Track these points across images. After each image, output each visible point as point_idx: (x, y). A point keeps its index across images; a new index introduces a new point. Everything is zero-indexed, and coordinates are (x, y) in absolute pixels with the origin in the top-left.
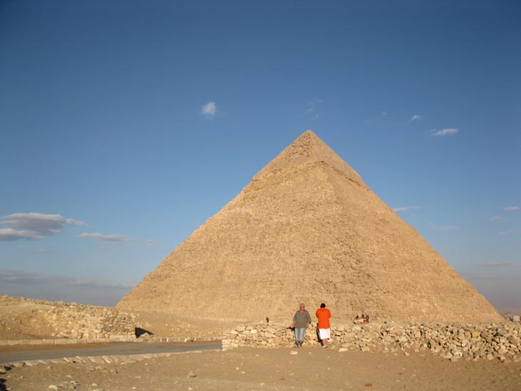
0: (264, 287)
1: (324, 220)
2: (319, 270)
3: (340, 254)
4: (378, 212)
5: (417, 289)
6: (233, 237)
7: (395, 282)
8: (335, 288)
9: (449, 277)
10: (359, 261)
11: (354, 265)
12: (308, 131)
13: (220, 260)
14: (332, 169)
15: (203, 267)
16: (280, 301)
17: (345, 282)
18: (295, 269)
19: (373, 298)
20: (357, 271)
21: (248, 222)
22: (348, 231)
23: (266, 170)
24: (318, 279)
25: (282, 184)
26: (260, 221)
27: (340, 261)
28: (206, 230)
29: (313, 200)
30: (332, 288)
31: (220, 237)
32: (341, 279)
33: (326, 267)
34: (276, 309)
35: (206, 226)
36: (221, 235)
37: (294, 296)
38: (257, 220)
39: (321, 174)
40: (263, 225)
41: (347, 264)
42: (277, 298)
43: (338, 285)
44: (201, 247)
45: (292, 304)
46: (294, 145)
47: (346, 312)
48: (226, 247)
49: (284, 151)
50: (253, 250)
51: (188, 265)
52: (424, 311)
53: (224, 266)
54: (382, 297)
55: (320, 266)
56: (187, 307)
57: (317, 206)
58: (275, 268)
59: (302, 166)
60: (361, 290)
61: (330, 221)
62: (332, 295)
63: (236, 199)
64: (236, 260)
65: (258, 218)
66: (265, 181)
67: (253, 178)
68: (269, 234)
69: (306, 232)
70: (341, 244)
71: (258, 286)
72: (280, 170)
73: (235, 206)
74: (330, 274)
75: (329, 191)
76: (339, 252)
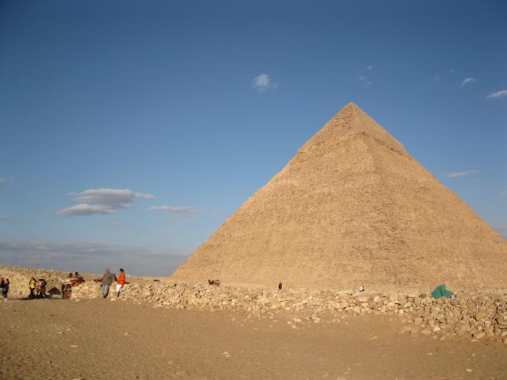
0: (306, 255)
1: (363, 190)
2: (356, 238)
3: (376, 222)
4: (419, 180)
5: (455, 255)
6: (279, 208)
7: (430, 248)
8: (371, 255)
9: (492, 242)
10: (394, 229)
11: (390, 232)
12: (350, 104)
13: (267, 230)
14: (372, 140)
15: (251, 237)
16: (320, 268)
17: (380, 248)
18: (335, 237)
19: (406, 264)
20: (392, 238)
22: (385, 199)
23: (311, 142)
24: (356, 246)
25: (325, 156)
26: (304, 192)
27: (376, 229)
28: (255, 202)
29: (353, 171)
30: (368, 255)
31: (267, 208)
32: (377, 245)
33: (363, 235)
34: (316, 275)
35: (254, 198)
36: (268, 206)
37: (333, 263)
38: (301, 191)
39: (361, 145)
40: (306, 196)
41: (383, 232)
42: (318, 264)
43: (374, 252)
44: (249, 218)
46: (337, 117)
47: (379, 278)
49: (327, 124)
50: (297, 220)
51: (238, 235)
52: (459, 276)
53: (270, 235)
54: (414, 263)
55: (358, 234)
56: (235, 274)
57: (357, 176)
58: (317, 236)
59: (344, 138)
60: (395, 257)
61: (369, 190)
62: (368, 262)
63: (282, 171)
64: (281, 229)
65: (302, 189)
66: (309, 153)
67: (299, 151)
68: (312, 204)
69: (346, 201)
70: (378, 212)
71: (301, 253)
72: (324, 142)
73: (281, 178)
74: (367, 242)
75: (368, 161)
76: (376, 220)
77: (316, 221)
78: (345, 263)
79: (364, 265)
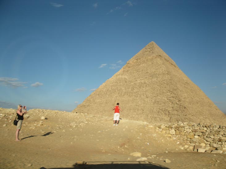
0: (134, 112)
1: (162, 82)
2: (160, 104)
5: (204, 114)
6: (119, 89)
7: (195, 111)
8: (169, 113)
10: (180, 101)
11: (178, 103)
12: (152, 42)
13: (113, 99)
14: (164, 59)
15: (105, 102)
16: (142, 118)
17: (174, 110)
18: (149, 103)
19: (187, 118)
20: (179, 105)
21: (126, 82)
22: (174, 87)
23: (133, 59)
24: (161, 108)
25: (141, 65)
27: (170, 101)
29: (156, 73)
30: (167, 113)
32: (172, 108)
33: (164, 103)
35: (105, 84)
36: (113, 88)
37: (149, 116)
38: (130, 81)
39: (159, 61)
40: (133, 84)
41: (174, 102)
42: (141, 116)
43: (170, 111)
44: (103, 93)
45: (148, 120)
46: (146, 48)
48: (115, 93)
49: (141, 51)
50: (129, 95)
51: (98, 101)
54: (191, 117)
57: (158, 75)
59: (150, 57)
60: (181, 114)
61: (165, 82)
62: (167, 116)
63: (119, 71)
64: (120, 99)
65: (130, 80)
66: (133, 64)
67: (127, 62)
68: (136, 87)
69: (154, 87)
70: (171, 93)
71: (131, 111)
72: (140, 59)
73: (119, 75)
74: (166, 107)
75: (163, 69)
76: (170, 96)
77: (139, 96)
78: (155, 116)
79: (165, 118)
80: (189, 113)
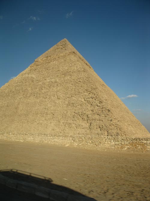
0: (42, 117)
1: (77, 80)
2: (76, 107)
6: (24, 89)
8: (88, 117)
10: (102, 103)
11: (99, 105)
12: (65, 39)
13: (16, 101)
15: (6, 105)
16: (52, 124)
17: (94, 114)
18: (61, 106)
19: (113, 124)
20: (101, 108)
21: (33, 81)
22: (92, 86)
23: (42, 56)
24: (76, 112)
25: (52, 63)
26: (39, 81)
27: (89, 102)
29: (70, 70)
30: (85, 118)
31: (16, 89)
32: (91, 112)
33: (81, 105)
35: (9, 83)
36: (17, 88)
37: (62, 122)
39: (73, 58)
40: (41, 83)
41: (94, 104)
42: (51, 122)
43: (89, 116)
45: (61, 127)
46: (57, 45)
47: (96, 132)
49: (52, 48)
50: (35, 96)
53: (19, 104)
55: (77, 105)
58: (49, 105)
59: (62, 54)
60: (105, 119)
61: (81, 80)
62: (86, 122)
63: (26, 70)
64: (25, 101)
65: (38, 79)
66: (42, 62)
67: (35, 60)
68: (45, 87)
69: (67, 86)
70: (89, 93)
71: (38, 116)
72: (50, 56)
73: (25, 74)
74: (84, 110)
76: (88, 97)
78: (70, 122)
79: (83, 124)
80: (114, 118)
